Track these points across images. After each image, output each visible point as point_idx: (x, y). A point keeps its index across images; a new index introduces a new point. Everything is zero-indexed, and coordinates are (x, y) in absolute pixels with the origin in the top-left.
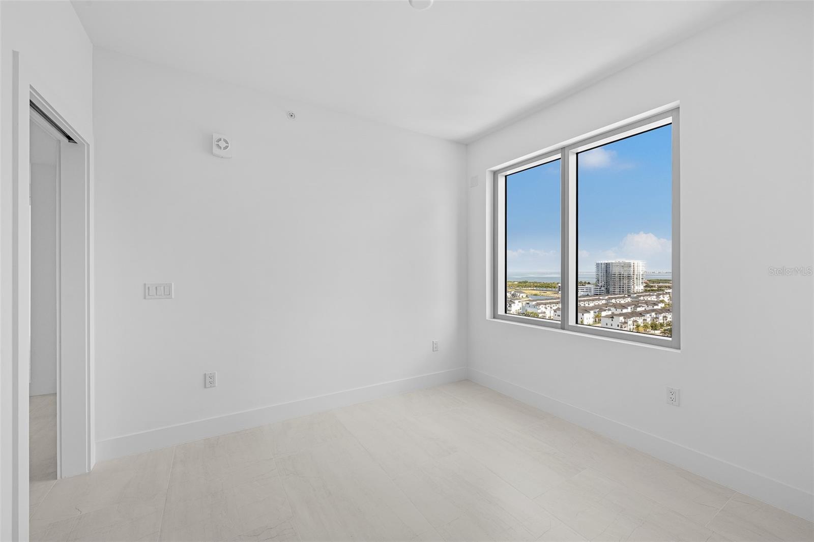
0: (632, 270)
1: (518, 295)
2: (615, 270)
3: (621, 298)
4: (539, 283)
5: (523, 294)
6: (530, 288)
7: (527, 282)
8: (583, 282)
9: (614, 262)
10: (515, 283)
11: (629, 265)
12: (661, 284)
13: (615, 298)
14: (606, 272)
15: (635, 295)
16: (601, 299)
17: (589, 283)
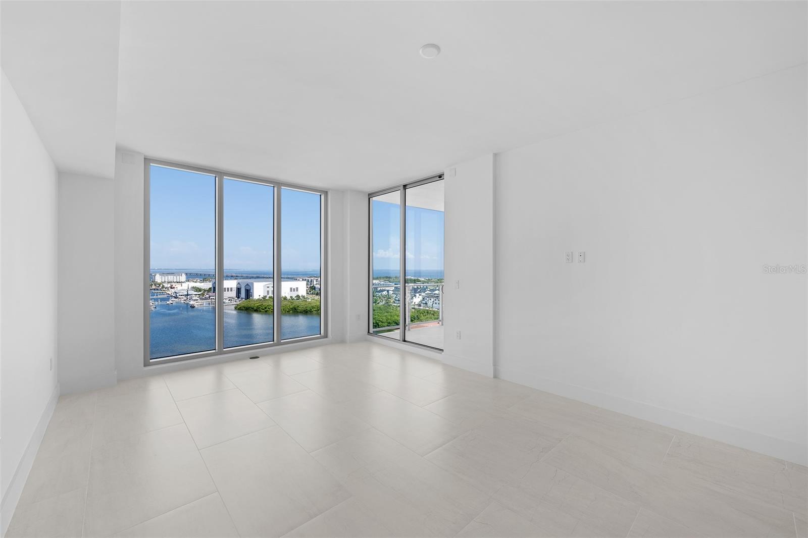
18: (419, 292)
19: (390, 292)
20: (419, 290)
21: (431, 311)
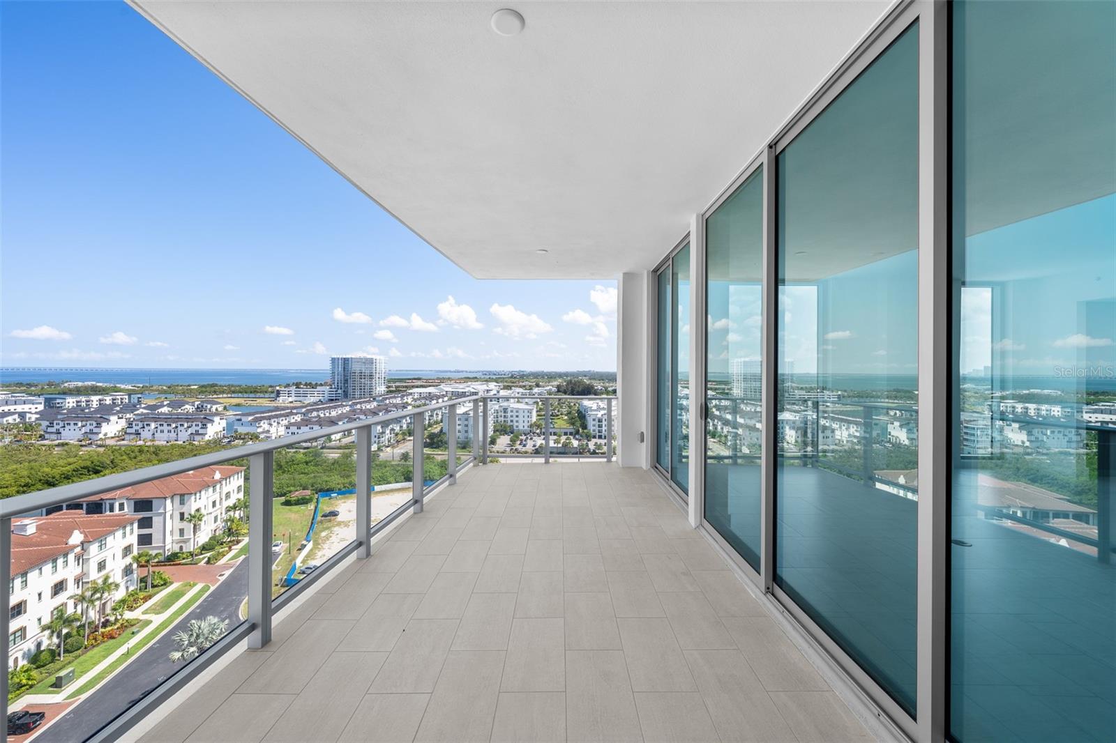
0: (374, 367)
1: (209, 406)
2: (356, 368)
3: (366, 402)
4: (239, 386)
5: (218, 406)
6: (225, 395)
7: (216, 385)
8: (314, 383)
9: (353, 357)
10: (192, 387)
11: (371, 361)
12: (397, 384)
13: (360, 403)
14: (344, 370)
15: (381, 398)
16: (344, 406)
17: (321, 385)
18: (119, 412)
19: (28, 415)
20: (118, 409)
21: (149, 447)
